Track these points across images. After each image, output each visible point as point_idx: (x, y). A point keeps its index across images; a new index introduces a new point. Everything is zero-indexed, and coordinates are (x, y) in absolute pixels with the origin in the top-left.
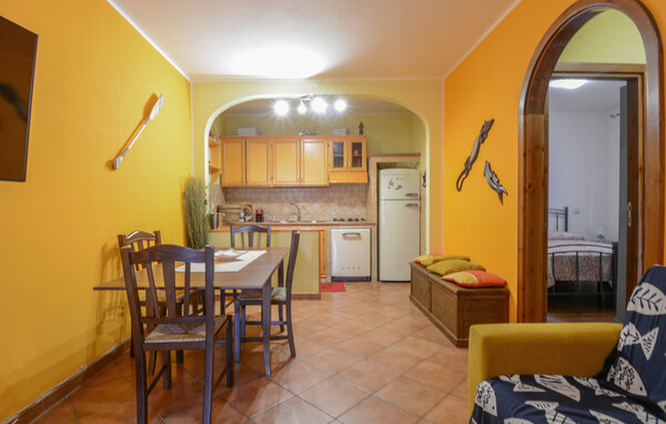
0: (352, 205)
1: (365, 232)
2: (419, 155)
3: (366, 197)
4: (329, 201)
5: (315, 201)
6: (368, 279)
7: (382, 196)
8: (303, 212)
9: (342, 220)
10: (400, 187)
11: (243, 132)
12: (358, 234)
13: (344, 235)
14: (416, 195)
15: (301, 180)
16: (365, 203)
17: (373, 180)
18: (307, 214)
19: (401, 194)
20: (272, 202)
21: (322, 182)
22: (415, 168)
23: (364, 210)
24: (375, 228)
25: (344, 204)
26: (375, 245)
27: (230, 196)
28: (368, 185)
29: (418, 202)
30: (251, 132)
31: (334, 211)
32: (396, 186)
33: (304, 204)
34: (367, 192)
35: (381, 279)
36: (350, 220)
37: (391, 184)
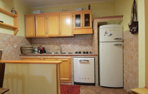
0: (86, 45)
1: (91, 60)
2: (122, 16)
3: (92, 42)
4: (75, 43)
5: (69, 44)
6: (94, 84)
7: (101, 40)
8: (63, 48)
9: (80, 53)
10: (111, 34)
11: (35, 12)
12: (88, 61)
13: (80, 61)
14: (121, 39)
15: (60, 33)
16: (91, 44)
17: (96, 32)
18: (65, 49)
19: (112, 39)
20: (51, 44)
21: (70, 34)
22: (119, 24)
23: (91, 47)
24: (97, 58)
25: (82, 45)
26: (97, 66)
27: (33, 42)
28: (93, 34)
29: (122, 43)
30: (38, 12)
31: (77, 48)
32: (109, 34)
33: (64, 45)
34: (92, 39)
35: (101, 85)
36: (84, 53)
37: (106, 33)
